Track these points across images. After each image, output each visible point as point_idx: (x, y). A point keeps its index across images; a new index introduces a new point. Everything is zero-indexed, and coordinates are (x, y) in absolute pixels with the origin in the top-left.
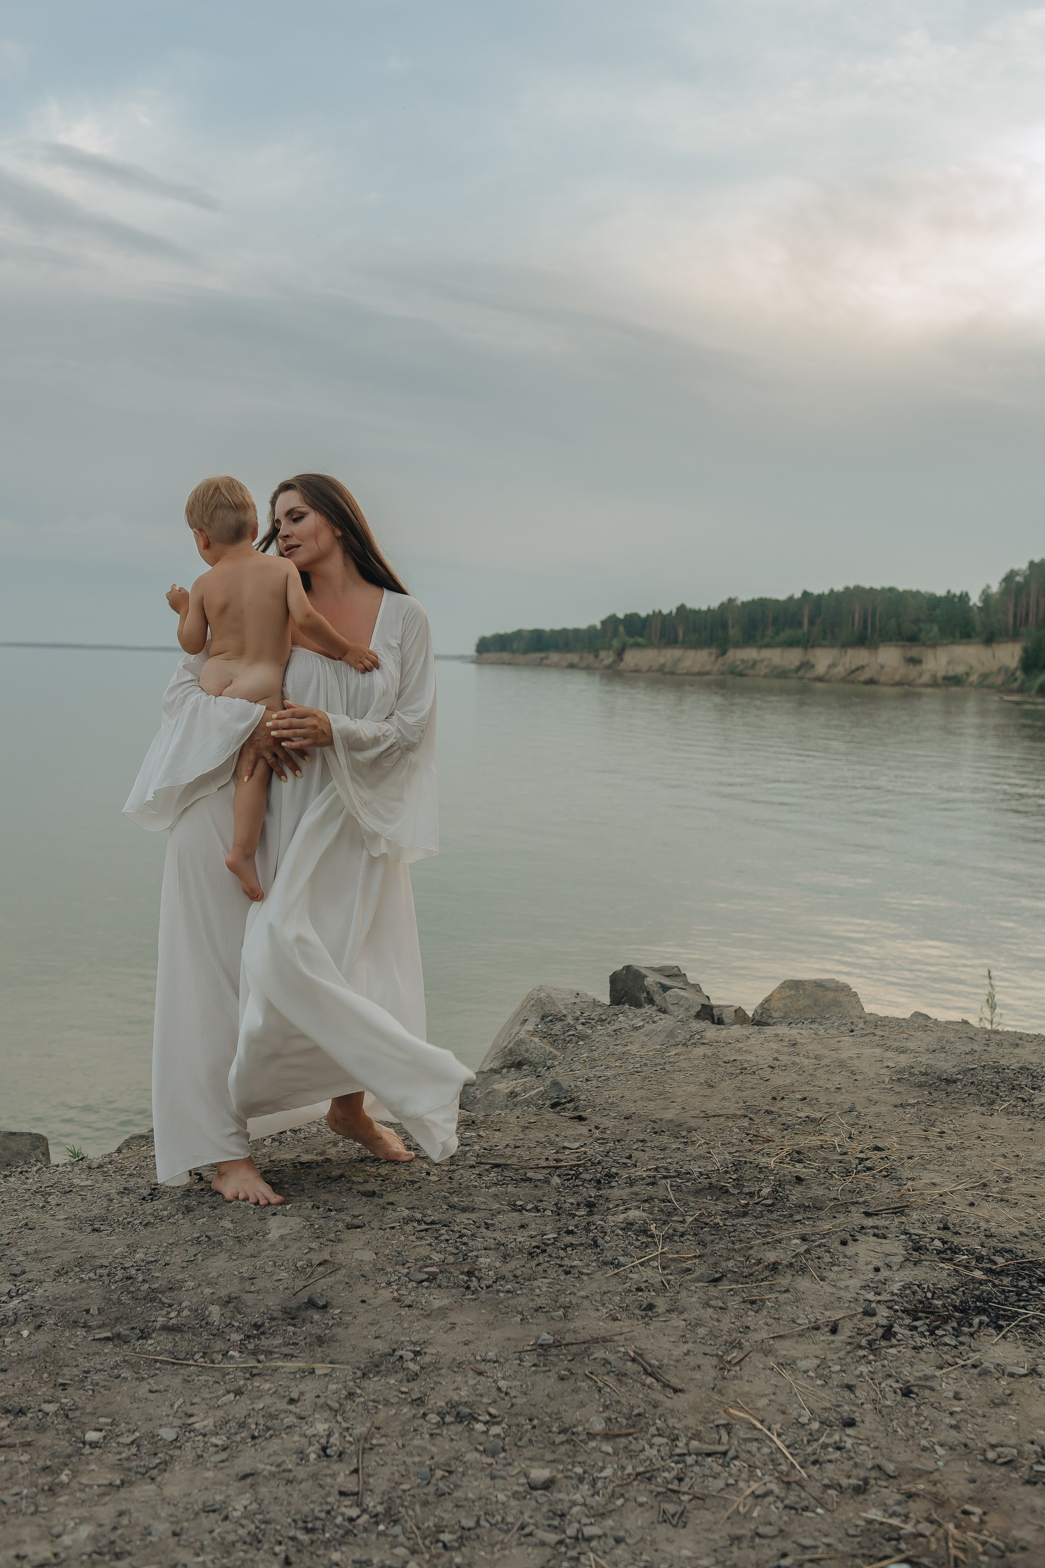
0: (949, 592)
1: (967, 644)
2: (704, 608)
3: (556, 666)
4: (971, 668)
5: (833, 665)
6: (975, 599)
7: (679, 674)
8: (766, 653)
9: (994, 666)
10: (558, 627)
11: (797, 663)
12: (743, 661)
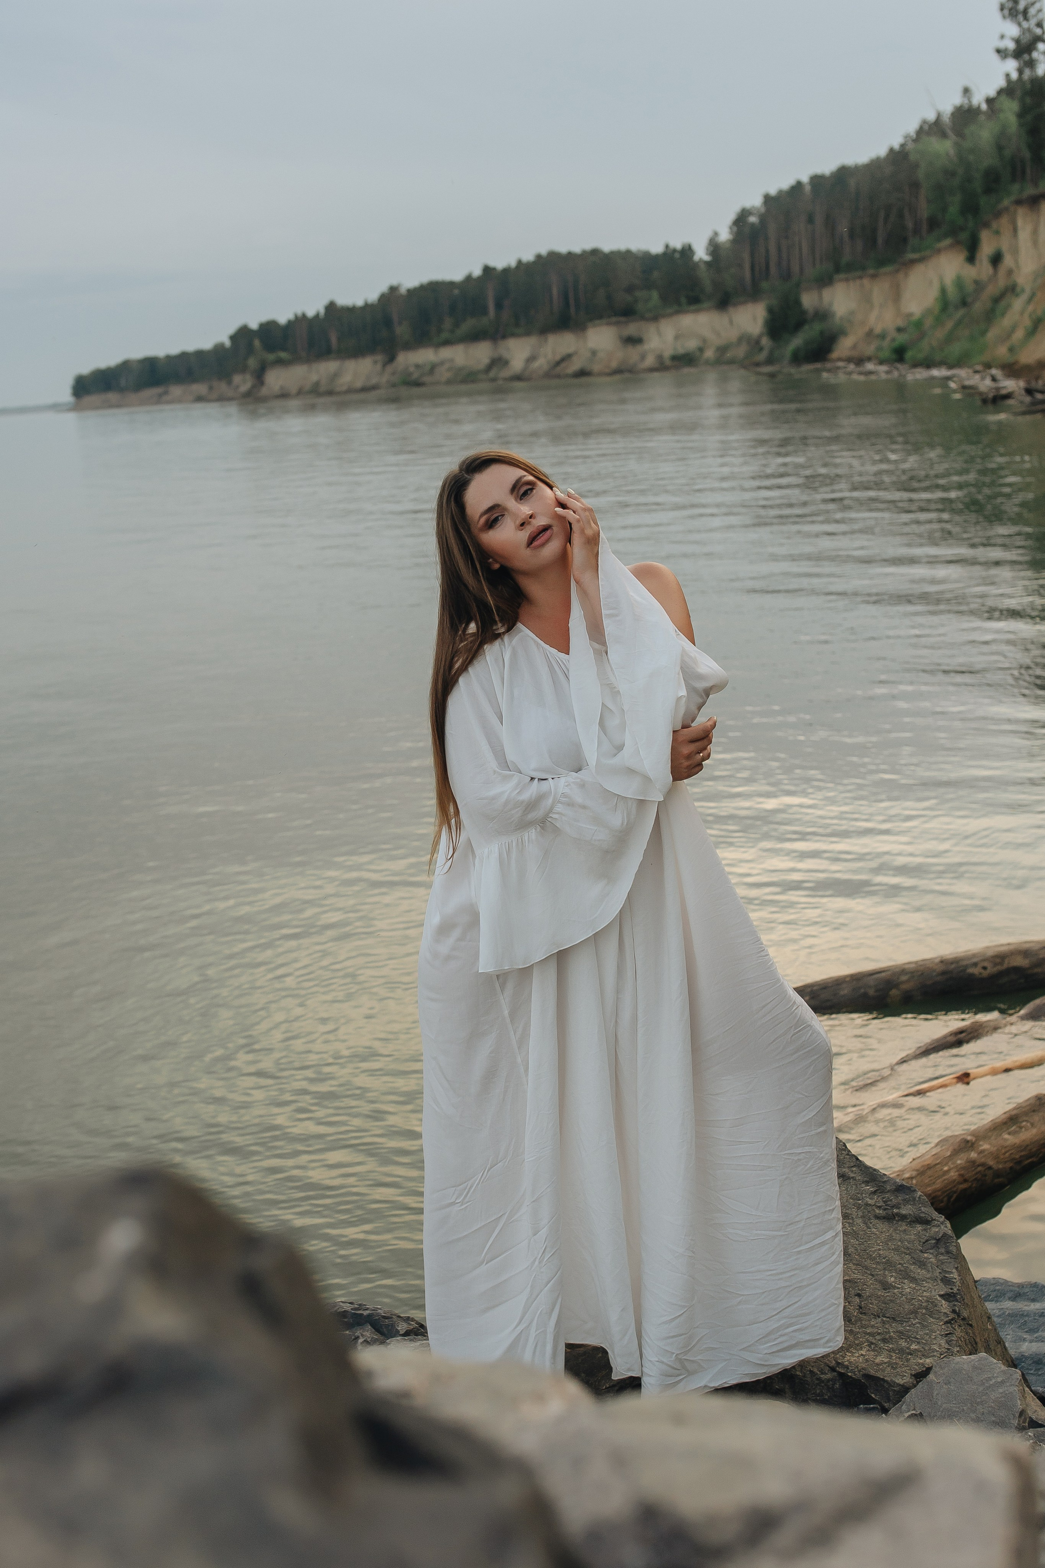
0: (667, 246)
1: (697, 311)
2: (360, 303)
3: (179, 401)
4: (704, 341)
5: (532, 359)
6: (701, 253)
7: (339, 393)
8: (446, 353)
9: (732, 335)
10: (175, 351)
11: (486, 361)
12: (417, 366)
